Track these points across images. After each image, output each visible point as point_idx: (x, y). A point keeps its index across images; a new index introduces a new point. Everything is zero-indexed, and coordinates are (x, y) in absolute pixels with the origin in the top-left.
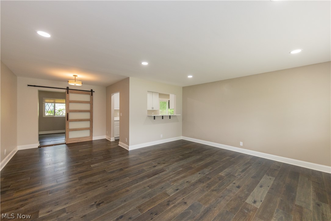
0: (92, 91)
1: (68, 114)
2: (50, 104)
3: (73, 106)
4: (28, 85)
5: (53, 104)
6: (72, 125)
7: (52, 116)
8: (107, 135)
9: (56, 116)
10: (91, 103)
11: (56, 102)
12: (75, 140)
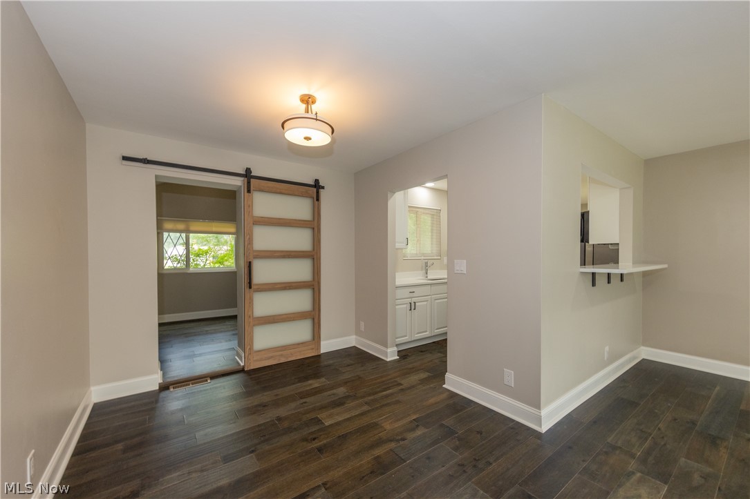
0: (317, 186)
1: (250, 263)
2: (178, 234)
3: (264, 239)
4: (125, 158)
5: (184, 235)
6: (263, 304)
7: (179, 269)
8: (358, 332)
9: (192, 269)
10: (314, 225)
11: (192, 228)
12: (271, 355)
